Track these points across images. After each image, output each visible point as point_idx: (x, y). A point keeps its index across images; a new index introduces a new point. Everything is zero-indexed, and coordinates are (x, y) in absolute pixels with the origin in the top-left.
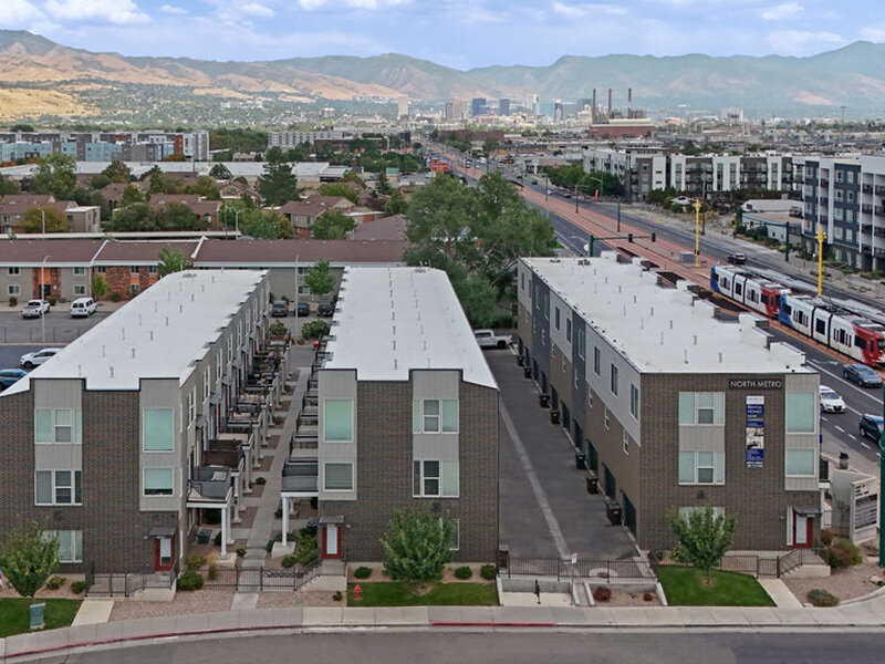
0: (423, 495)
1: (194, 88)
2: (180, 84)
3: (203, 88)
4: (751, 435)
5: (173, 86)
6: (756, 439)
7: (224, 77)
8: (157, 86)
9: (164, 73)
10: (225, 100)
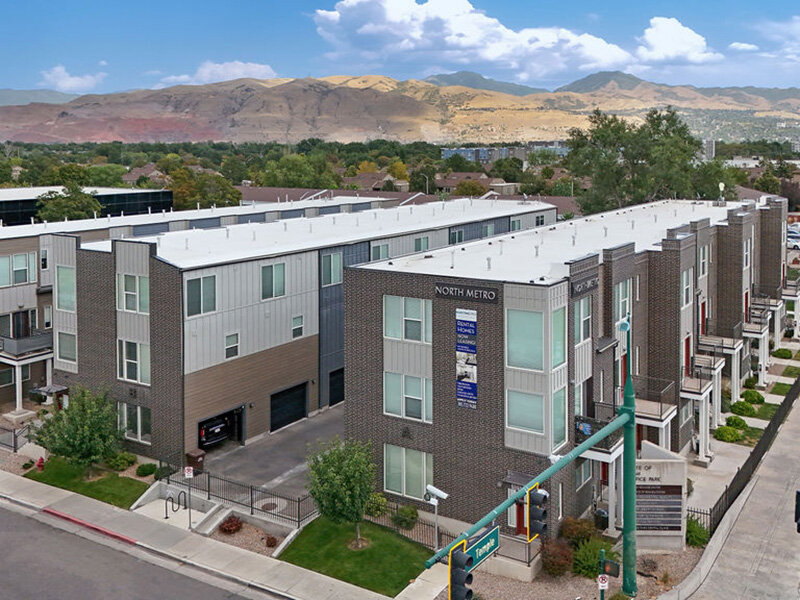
0: (125, 378)
1: (755, 112)
2: (742, 109)
3: (763, 111)
4: (462, 362)
5: (736, 111)
6: (468, 369)
7: (784, 102)
8: (722, 111)
9: (728, 99)
10: (781, 121)
